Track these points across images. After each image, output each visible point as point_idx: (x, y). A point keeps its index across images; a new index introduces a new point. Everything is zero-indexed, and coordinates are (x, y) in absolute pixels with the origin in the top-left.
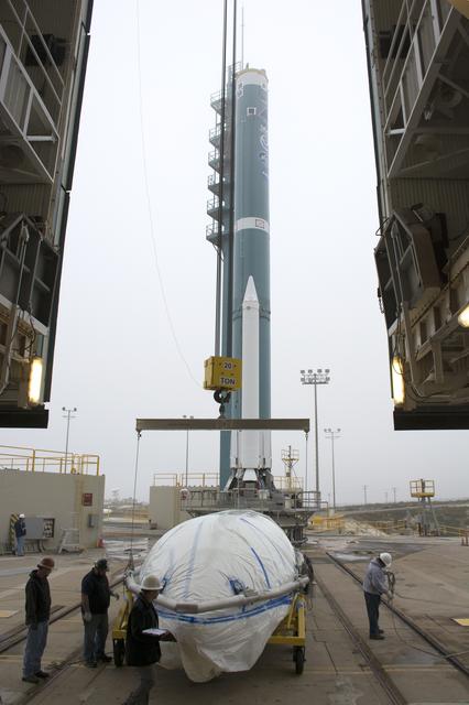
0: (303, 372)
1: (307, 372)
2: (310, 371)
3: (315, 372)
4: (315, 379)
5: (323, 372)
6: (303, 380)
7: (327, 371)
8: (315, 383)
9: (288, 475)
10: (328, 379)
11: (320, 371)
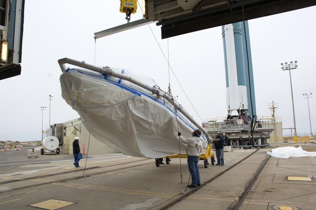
0: (282, 64)
1: (284, 64)
2: (286, 63)
3: (289, 63)
4: (289, 67)
5: (294, 63)
6: (282, 68)
7: (296, 62)
8: (290, 69)
9: (273, 116)
10: (296, 66)
11: (291, 62)
